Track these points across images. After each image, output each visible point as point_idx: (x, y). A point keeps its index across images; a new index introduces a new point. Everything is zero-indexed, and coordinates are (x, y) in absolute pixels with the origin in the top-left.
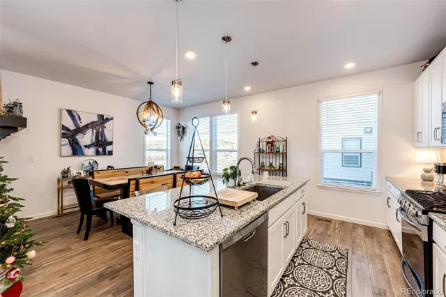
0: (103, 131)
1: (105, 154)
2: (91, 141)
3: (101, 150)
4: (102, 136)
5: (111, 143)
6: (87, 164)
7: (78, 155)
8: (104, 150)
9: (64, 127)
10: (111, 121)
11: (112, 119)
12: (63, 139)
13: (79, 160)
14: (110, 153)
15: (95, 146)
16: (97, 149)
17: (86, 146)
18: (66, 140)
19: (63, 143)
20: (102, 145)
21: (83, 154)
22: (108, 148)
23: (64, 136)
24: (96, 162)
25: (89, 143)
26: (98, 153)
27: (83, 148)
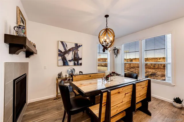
0: (77, 52)
1: (78, 65)
2: (72, 58)
3: (76, 62)
4: (77, 55)
5: (81, 59)
6: (70, 70)
7: (66, 65)
8: (78, 63)
9: (60, 51)
10: (81, 47)
11: (81, 46)
12: (59, 57)
13: (66, 68)
14: (81, 64)
15: (74, 60)
16: (75, 62)
17: (69, 61)
18: (60, 57)
19: (59, 59)
20: (77, 60)
21: (68, 65)
22: (80, 62)
23: (59, 55)
24: (74, 69)
25: (71, 59)
26: (75, 64)
27: (68, 61)
